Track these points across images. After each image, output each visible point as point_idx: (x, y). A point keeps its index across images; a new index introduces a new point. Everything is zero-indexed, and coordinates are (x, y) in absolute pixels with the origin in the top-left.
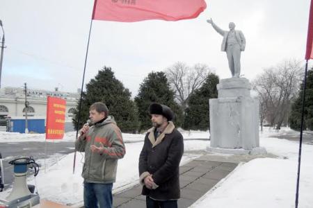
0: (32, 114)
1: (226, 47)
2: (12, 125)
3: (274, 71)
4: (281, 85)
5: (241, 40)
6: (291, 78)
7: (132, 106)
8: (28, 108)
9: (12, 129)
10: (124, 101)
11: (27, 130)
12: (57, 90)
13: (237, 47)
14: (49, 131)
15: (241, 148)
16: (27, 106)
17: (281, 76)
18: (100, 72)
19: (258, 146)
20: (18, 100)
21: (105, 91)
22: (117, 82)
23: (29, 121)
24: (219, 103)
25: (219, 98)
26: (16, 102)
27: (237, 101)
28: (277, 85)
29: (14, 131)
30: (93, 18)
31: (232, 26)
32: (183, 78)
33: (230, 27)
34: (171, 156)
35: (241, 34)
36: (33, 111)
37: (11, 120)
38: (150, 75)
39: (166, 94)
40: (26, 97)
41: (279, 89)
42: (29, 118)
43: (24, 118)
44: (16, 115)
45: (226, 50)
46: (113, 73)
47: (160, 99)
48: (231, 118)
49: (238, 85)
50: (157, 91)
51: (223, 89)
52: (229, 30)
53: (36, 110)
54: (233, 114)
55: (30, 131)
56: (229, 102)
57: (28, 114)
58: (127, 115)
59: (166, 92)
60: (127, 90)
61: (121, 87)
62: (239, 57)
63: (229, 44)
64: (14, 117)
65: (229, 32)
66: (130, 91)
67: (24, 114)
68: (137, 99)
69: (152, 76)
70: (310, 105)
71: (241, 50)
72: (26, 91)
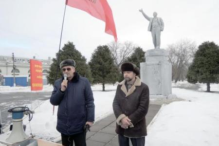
0: (18, 73)
1: (151, 29)
2: (4, 81)
3: (174, 46)
4: (178, 55)
5: (161, 24)
6: (184, 50)
7: (87, 68)
8: (15, 69)
9: (4, 84)
10: (82, 64)
11: (15, 84)
12: (34, 58)
13: (159, 28)
14: (33, 84)
15: (161, 94)
16: (14, 69)
17: (178, 50)
18: (65, 45)
19: (171, 93)
20: (8, 64)
22: (77, 52)
23: (16, 78)
24: (147, 65)
25: (146, 62)
26: (7, 66)
27: (158, 64)
28: (176, 55)
29: (6, 85)
30: (66, 4)
31: (155, 15)
32: (117, 50)
33: (154, 15)
35: (161, 20)
36: (18, 71)
37: (4, 78)
38: (98, 47)
39: (109, 60)
40: (14, 63)
41: (176, 57)
42: (16, 76)
43: (13, 76)
44: (7, 75)
45: (151, 31)
46: (74, 46)
47: (106, 63)
48: (155, 75)
49: (159, 54)
50: (103, 58)
51: (149, 56)
52: (153, 17)
53: (20, 71)
54: (156, 72)
55: (17, 85)
56: (153, 65)
57: (15, 73)
58: (84, 74)
59: (109, 59)
60: (84, 57)
61: (80, 55)
62: (159, 35)
63: (153, 27)
64: (5, 76)
65: (153, 19)
66: (86, 58)
67: (13, 73)
68: (90, 63)
69: (100, 48)
70: (201, 67)
71: (161, 31)
72: (13, 58)
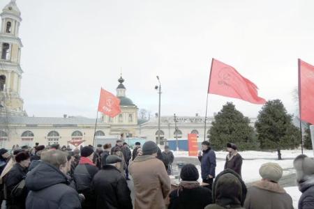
0: (180, 135)
7: (251, 131)
8: (177, 131)
10: (243, 127)
11: (178, 149)
12: (197, 115)
18: (224, 107)
20: (170, 125)
21: (229, 121)
22: (237, 113)
23: (179, 141)
26: (169, 127)
30: (208, 92)
34: (237, 165)
36: (181, 133)
37: (167, 141)
38: (267, 103)
40: (176, 123)
42: (179, 139)
43: (175, 139)
44: (170, 137)
46: (234, 106)
47: (277, 123)
50: (274, 116)
53: (183, 132)
57: (178, 135)
58: (247, 139)
61: (241, 115)
64: (169, 139)
67: (175, 136)
69: (269, 103)
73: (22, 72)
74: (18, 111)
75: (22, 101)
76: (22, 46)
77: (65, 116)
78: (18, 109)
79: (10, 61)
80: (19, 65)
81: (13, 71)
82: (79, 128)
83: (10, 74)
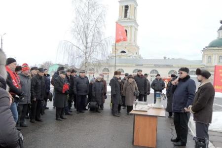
73: (138, 25)
74: (135, 55)
75: (138, 48)
76: (137, 5)
77: (165, 58)
78: (135, 54)
79: (129, 19)
80: (135, 20)
81: (131, 26)
82: (175, 67)
83: (129, 28)
